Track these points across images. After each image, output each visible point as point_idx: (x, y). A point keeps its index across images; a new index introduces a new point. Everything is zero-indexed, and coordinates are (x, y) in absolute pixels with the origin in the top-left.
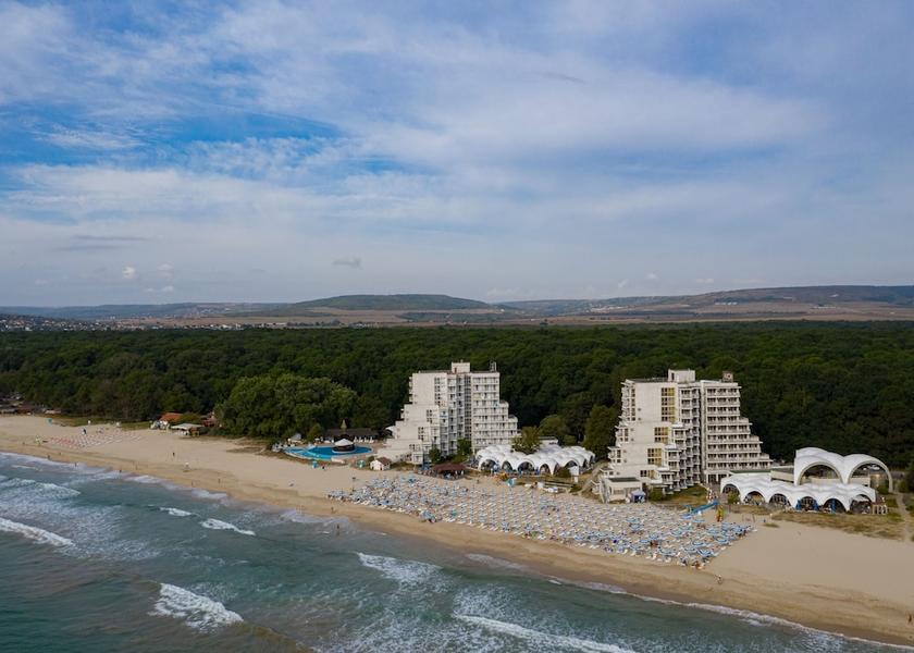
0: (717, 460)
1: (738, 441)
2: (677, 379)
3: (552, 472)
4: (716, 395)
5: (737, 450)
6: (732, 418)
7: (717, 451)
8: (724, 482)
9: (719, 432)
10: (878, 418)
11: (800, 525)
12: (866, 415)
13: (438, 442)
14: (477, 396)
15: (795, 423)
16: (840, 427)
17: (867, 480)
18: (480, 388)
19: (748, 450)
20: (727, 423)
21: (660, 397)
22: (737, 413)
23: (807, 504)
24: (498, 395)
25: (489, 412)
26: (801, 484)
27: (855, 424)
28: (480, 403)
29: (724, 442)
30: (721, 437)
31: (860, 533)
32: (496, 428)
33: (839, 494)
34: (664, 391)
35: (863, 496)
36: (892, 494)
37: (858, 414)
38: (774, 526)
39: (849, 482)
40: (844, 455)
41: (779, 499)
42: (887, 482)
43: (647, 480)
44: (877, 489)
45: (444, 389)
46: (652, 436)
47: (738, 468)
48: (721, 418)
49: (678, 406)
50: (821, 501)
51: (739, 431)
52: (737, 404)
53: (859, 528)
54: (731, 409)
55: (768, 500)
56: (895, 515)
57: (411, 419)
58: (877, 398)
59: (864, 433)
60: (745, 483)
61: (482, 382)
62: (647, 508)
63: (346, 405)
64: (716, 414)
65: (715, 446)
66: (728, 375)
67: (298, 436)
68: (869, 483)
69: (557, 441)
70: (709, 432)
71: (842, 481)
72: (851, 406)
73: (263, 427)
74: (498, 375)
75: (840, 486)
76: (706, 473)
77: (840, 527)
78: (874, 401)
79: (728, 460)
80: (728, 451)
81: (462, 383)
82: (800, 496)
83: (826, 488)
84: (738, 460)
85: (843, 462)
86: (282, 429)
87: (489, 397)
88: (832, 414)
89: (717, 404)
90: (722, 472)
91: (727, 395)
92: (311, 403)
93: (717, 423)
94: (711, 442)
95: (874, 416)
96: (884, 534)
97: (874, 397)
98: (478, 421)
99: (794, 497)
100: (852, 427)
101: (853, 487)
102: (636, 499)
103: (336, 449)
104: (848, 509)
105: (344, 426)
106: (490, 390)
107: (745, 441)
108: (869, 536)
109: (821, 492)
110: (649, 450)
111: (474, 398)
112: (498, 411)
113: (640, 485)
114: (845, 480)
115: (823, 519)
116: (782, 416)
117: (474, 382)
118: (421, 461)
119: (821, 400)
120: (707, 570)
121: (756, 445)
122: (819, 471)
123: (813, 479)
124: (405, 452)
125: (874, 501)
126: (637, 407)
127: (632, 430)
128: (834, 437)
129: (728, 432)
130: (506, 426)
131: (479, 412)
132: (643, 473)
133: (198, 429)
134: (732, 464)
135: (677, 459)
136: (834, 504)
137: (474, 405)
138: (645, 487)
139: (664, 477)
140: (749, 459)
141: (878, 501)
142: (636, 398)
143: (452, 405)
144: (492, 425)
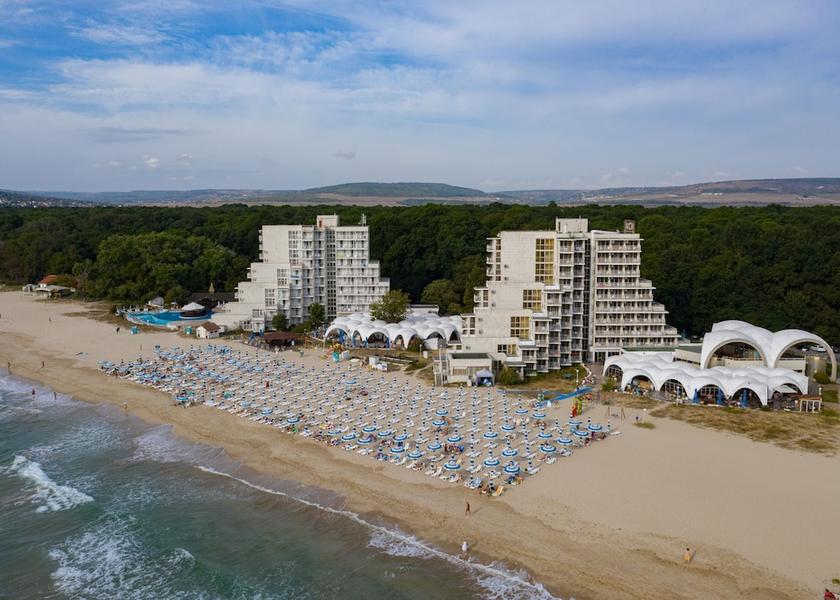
0: (607, 334)
1: (636, 310)
2: (564, 229)
3: (406, 346)
4: (610, 249)
5: (635, 322)
6: (630, 280)
7: (607, 322)
8: (609, 362)
9: (611, 298)
10: (830, 286)
11: (688, 425)
12: (815, 283)
13: (287, 306)
14: (341, 254)
15: (724, 291)
16: (779, 297)
17: (801, 364)
18: (345, 245)
19: (649, 322)
20: (622, 286)
21: (535, 250)
22: (636, 273)
23: (708, 394)
24: (367, 253)
25: (356, 274)
26: (709, 366)
27: (800, 293)
28: (345, 263)
29: (617, 310)
30: (614, 304)
31: (772, 442)
32: (364, 292)
33: (757, 382)
34: (540, 243)
35: (789, 385)
36: (834, 383)
37: (806, 281)
38: (649, 426)
39: (776, 366)
40: (774, 330)
41: (672, 386)
42: (829, 366)
43: (502, 357)
44: (815, 376)
45: (300, 246)
46: (521, 301)
47: (634, 344)
48: (616, 280)
49: (557, 262)
50: (729, 390)
51: (638, 298)
52: (637, 261)
53: (772, 434)
54: (629, 268)
55: (658, 387)
56: (832, 413)
57: (258, 281)
58: (831, 262)
59: (809, 305)
60: (631, 365)
61: (348, 238)
62: (494, 394)
63: (217, 267)
64: (609, 274)
65: (605, 316)
66: (629, 225)
67: (160, 300)
68: (804, 369)
69: (437, 310)
70: (598, 298)
71: (766, 365)
72: (796, 271)
73: (121, 290)
74: (366, 229)
75: (762, 371)
76: (593, 350)
77: (744, 431)
78: (827, 265)
79: (622, 334)
80: (622, 322)
81: (323, 238)
82: (700, 385)
83: (742, 374)
84: (635, 334)
85: (771, 339)
86: (143, 291)
87: (355, 256)
88: (772, 281)
89: (610, 261)
90: (613, 348)
91: (624, 249)
92: (175, 263)
93: (609, 286)
94: (601, 310)
95: (824, 283)
96: (807, 444)
97: (827, 260)
98: (342, 283)
99: (693, 383)
100: (796, 297)
101: (779, 372)
102: (480, 383)
103: (184, 314)
104: (764, 402)
105: (212, 289)
106: (358, 246)
107: (645, 310)
108: (784, 446)
109: (732, 378)
110: (513, 318)
111: (339, 255)
112: (366, 272)
113: (488, 363)
114: (771, 364)
115: (725, 417)
116: (707, 283)
117: (338, 237)
118: (262, 327)
119: (759, 264)
120: (503, 499)
121: (660, 316)
122: (737, 350)
123: (727, 360)
124: (245, 318)
125: (805, 392)
126: (502, 264)
127: (493, 292)
128: (772, 309)
129: (624, 298)
130: (377, 290)
131: (344, 274)
132: (502, 348)
133: (60, 291)
134: (627, 340)
135: (546, 330)
136: (747, 396)
137: (338, 264)
138: (497, 365)
139: (527, 353)
140: (650, 334)
141: (811, 393)
142: (502, 251)
143: (308, 265)
144: (360, 289)
